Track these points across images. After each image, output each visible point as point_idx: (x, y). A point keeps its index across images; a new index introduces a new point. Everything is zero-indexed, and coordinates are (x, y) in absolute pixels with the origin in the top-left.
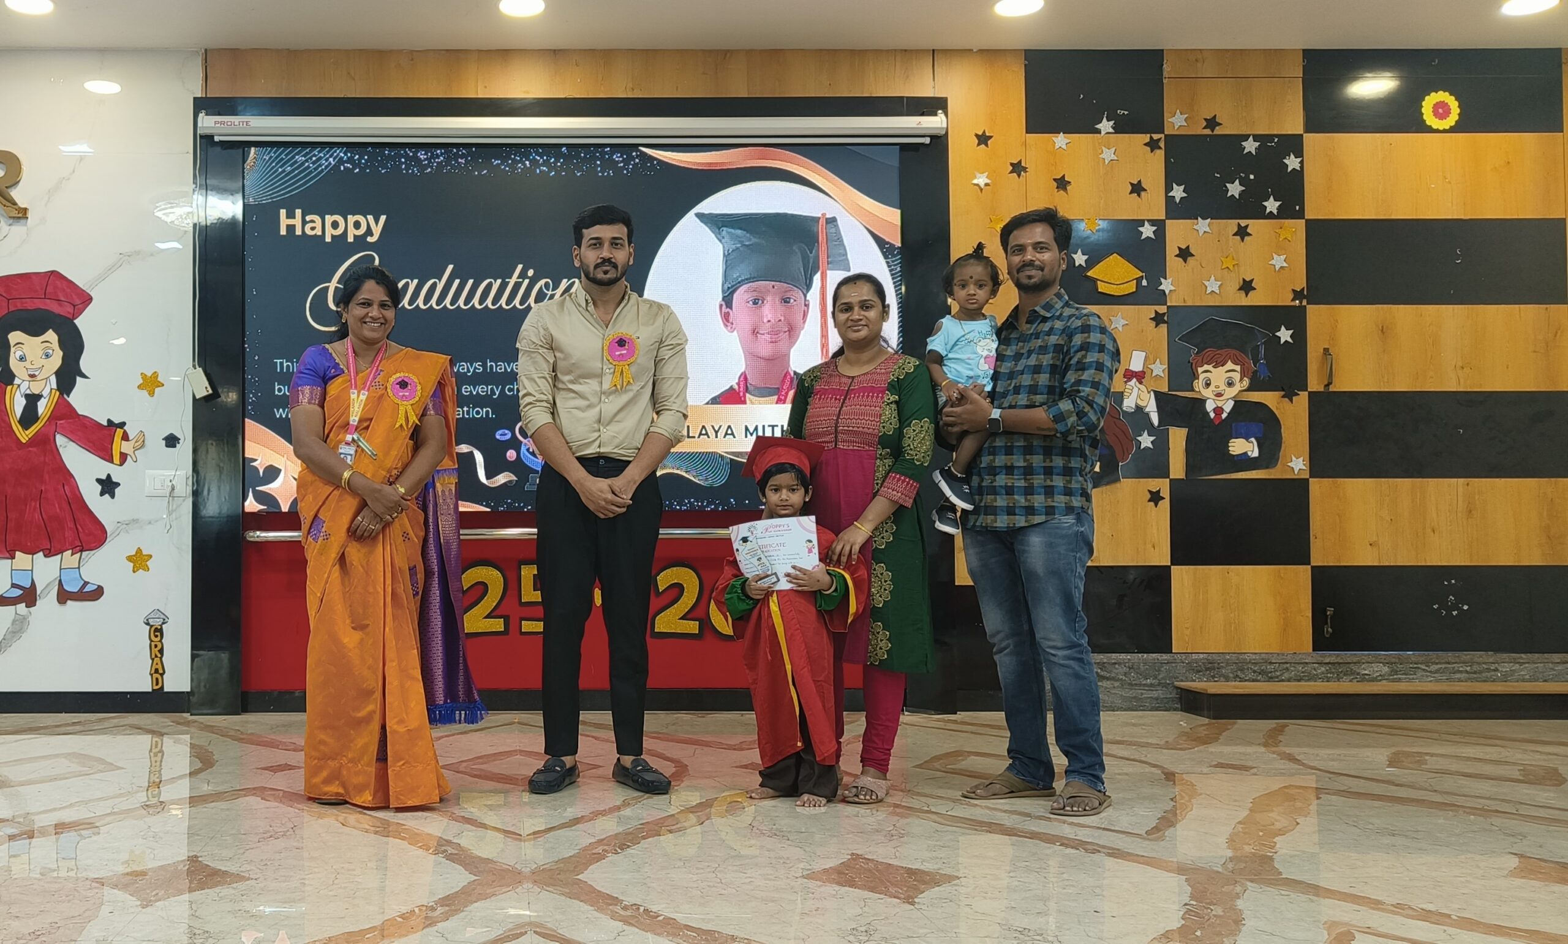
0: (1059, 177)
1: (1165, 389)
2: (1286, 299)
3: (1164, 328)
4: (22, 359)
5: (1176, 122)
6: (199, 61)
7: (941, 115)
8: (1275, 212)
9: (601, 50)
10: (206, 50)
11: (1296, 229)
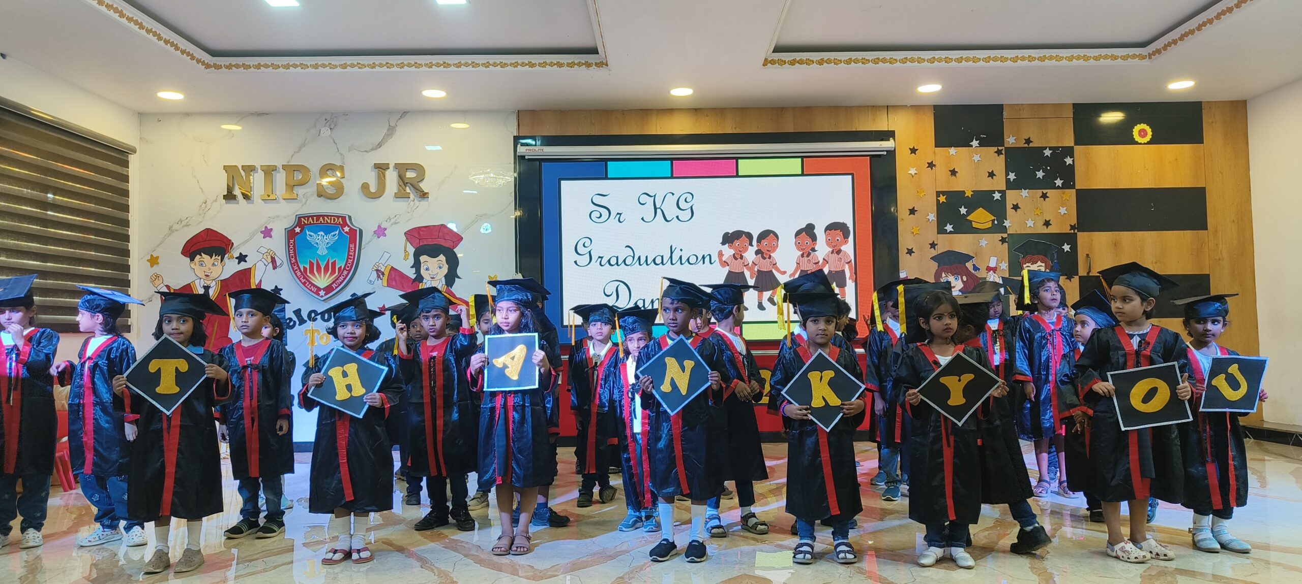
0: (952, 169)
1: (1007, 276)
2: (1067, 230)
3: (1006, 245)
4: (427, 269)
5: (1010, 141)
6: (515, 116)
7: (892, 140)
8: (1061, 186)
9: (719, 109)
10: (518, 111)
11: (1071, 194)
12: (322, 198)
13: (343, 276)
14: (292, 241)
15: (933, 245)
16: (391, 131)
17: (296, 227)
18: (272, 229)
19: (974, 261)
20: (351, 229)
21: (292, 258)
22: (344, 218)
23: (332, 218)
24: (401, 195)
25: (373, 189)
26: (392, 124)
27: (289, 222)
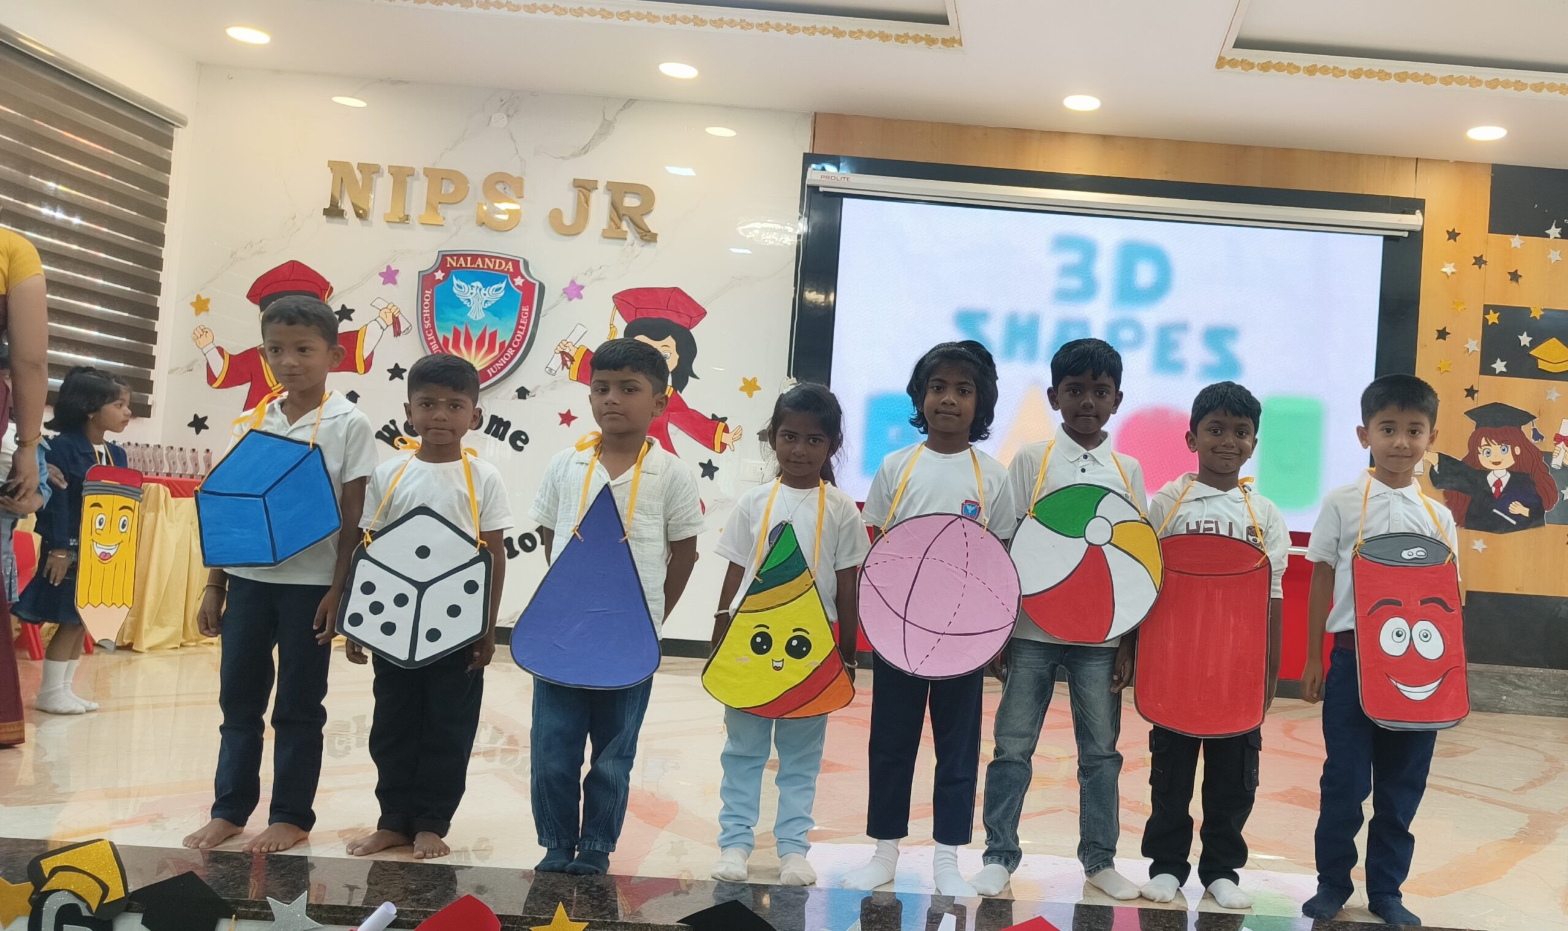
0: (1512, 271)
6: (810, 123)
7: (1418, 215)
10: (816, 113)
12: (484, 227)
13: (507, 357)
14: (428, 293)
15: (1471, 392)
16: (606, 128)
17: (436, 271)
18: (397, 271)
19: (1535, 424)
20: (526, 282)
21: (427, 320)
22: (516, 263)
23: (498, 261)
24: (613, 233)
25: (568, 220)
26: (609, 117)
27: (428, 261)
